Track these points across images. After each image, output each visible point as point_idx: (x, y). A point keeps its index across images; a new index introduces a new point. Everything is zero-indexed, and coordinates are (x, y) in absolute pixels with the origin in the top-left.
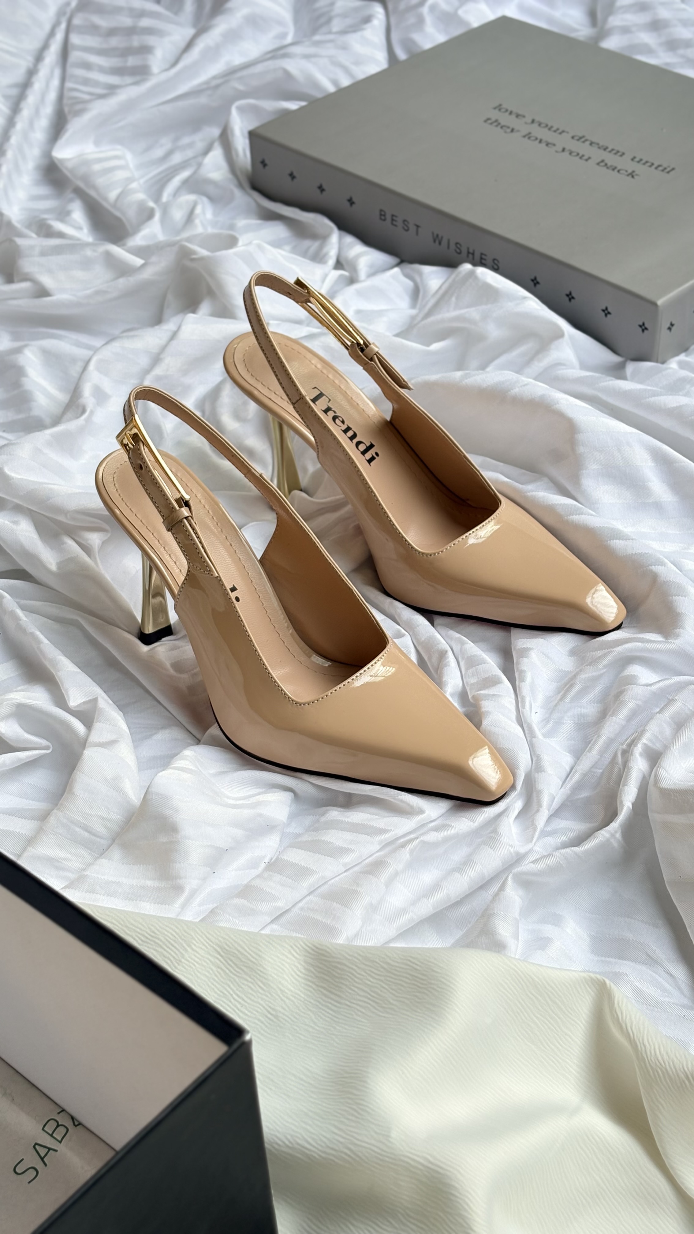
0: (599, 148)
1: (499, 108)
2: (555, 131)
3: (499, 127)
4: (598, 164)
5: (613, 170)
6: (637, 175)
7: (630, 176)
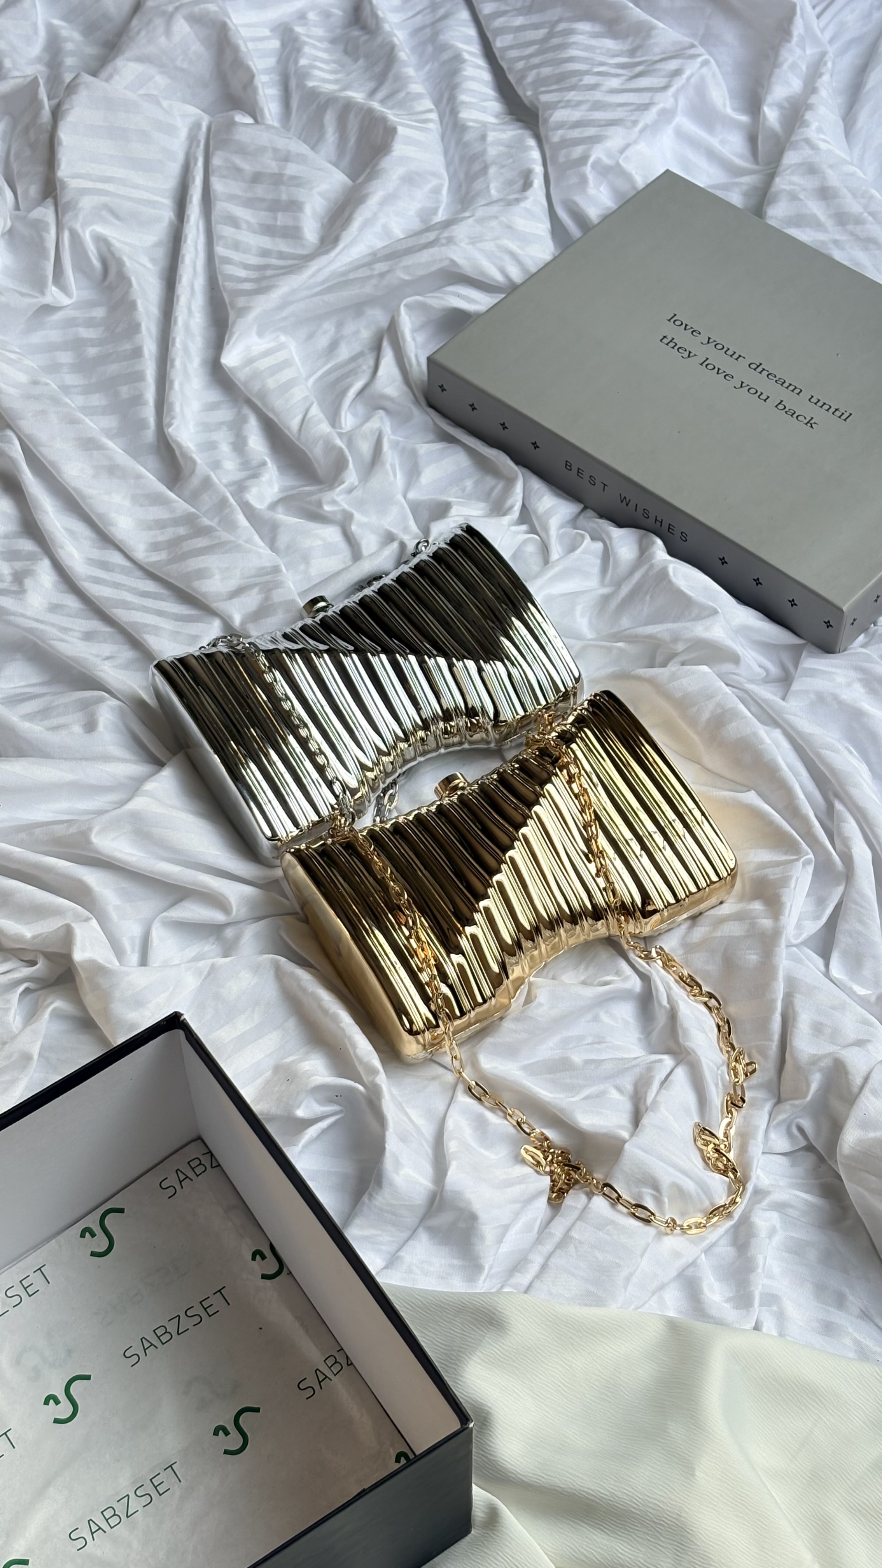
0: (776, 381)
1: (673, 319)
2: (731, 356)
3: (676, 348)
4: (776, 406)
5: (792, 416)
6: (815, 423)
7: (809, 425)
